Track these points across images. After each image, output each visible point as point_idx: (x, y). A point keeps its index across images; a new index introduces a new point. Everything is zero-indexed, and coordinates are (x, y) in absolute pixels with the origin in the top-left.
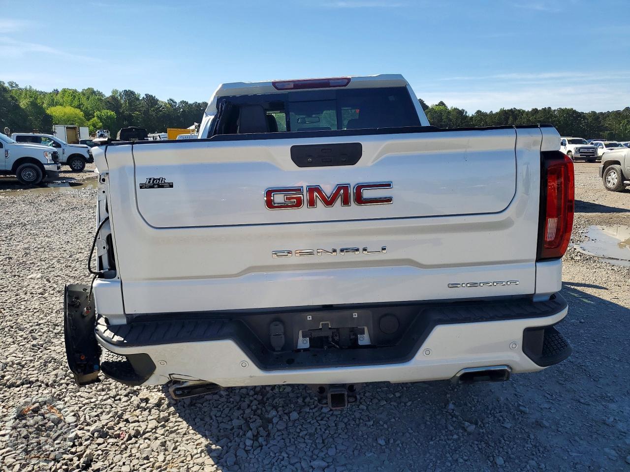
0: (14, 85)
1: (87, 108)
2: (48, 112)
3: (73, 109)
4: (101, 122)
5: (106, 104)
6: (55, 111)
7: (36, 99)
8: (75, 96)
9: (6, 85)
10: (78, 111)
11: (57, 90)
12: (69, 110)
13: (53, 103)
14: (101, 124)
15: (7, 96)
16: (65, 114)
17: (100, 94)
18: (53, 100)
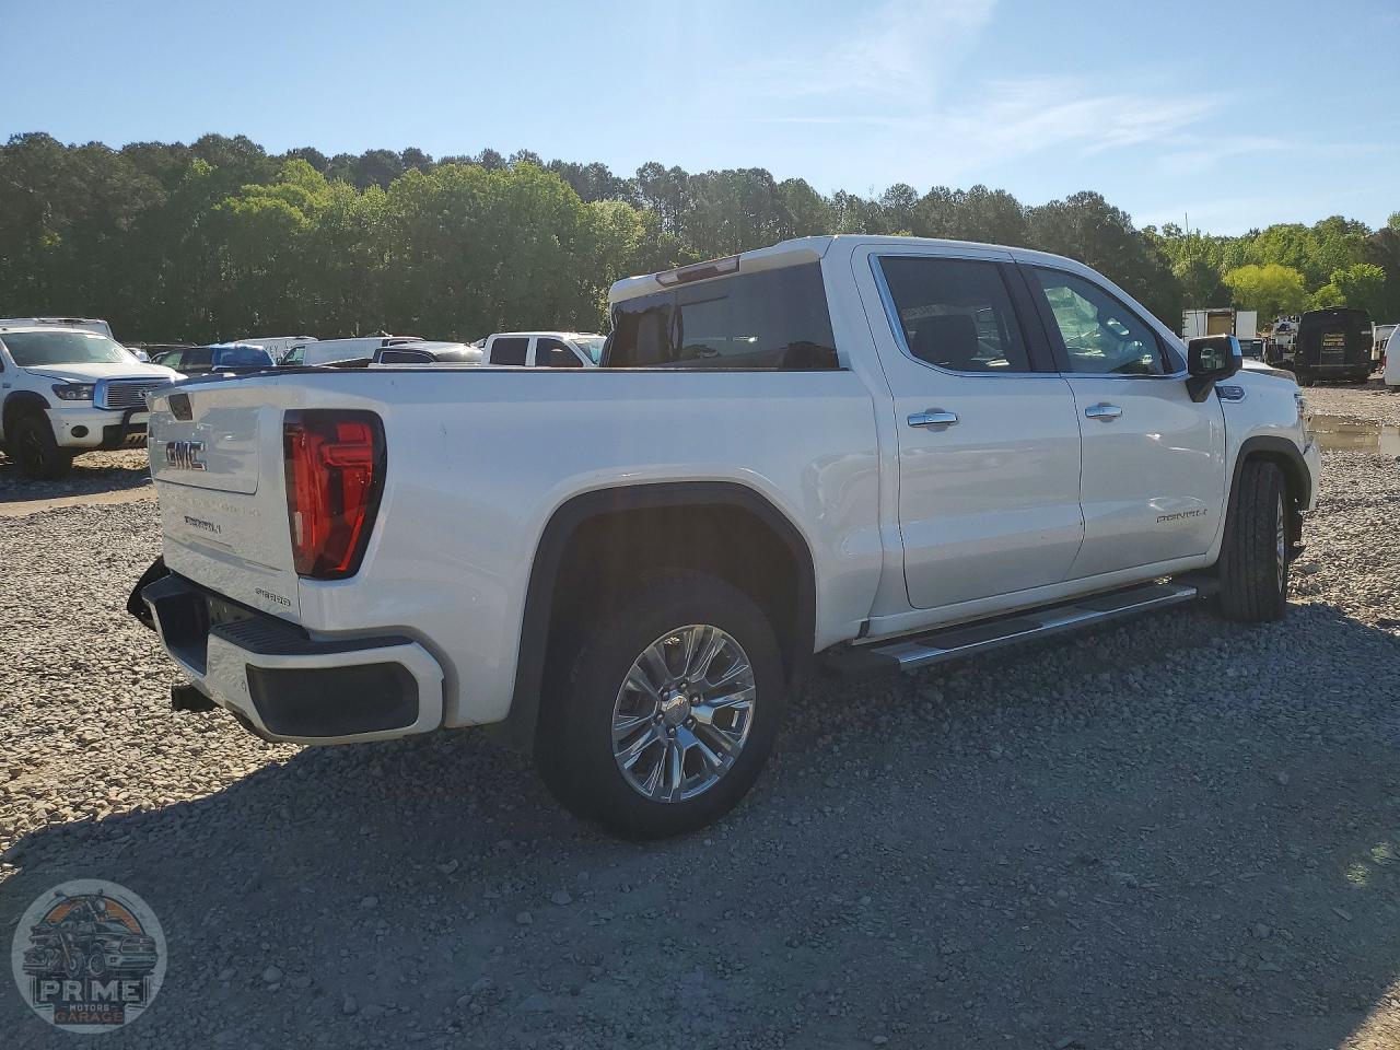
0: (1173, 231)
1: (1315, 264)
2: (1226, 280)
3: (1280, 268)
4: (1343, 293)
5: (1365, 250)
6: (1242, 278)
7: (1205, 255)
8: (1291, 241)
9: (1160, 232)
10: (1291, 273)
11: (1256, 231)
12: (1271, 272)
13: (1241, 260)
14: (1342, 298)
15: (1151, 255)
16: (1261, 280)
17: (1358, 227)
18: (1241, 254)
